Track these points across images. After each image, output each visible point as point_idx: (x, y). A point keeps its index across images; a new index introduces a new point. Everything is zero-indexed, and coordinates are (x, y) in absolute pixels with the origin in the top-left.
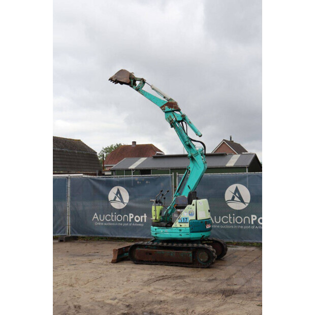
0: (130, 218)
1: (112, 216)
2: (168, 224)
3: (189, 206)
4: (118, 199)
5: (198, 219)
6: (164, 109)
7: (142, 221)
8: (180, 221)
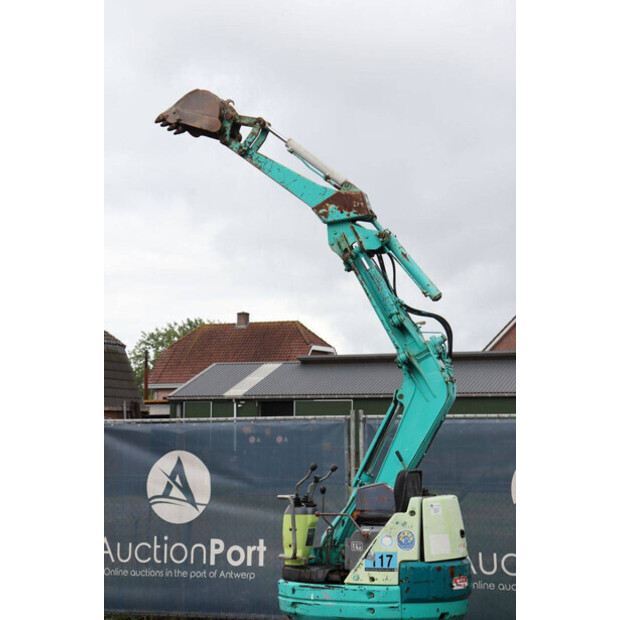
0: (214, 552)
1: (156, 547)
2: (331, 572)
3: (397, 517)
4: (176, 492)
5: (427, 558)
6: (326, 215)
7: (249, 563)
8: (371, 566)
